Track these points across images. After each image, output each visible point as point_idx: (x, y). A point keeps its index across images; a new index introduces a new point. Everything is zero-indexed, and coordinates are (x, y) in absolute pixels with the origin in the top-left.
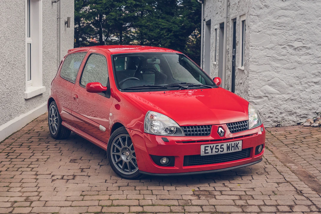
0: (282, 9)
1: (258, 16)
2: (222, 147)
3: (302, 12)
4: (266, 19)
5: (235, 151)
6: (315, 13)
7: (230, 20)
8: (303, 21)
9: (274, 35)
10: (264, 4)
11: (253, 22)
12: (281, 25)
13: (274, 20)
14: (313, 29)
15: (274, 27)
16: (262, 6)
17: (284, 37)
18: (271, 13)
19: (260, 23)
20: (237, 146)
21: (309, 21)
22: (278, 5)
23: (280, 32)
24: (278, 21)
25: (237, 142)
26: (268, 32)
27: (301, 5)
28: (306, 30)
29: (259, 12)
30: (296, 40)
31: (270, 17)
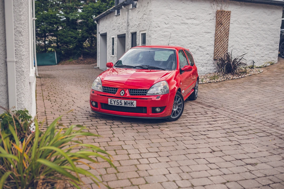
0: (166, 28)
1: (155, 31)
2: (121, 102)
3: (175, 30)
4: (159, 33)
5: (131, 106)
6: (180, 31)
7: (130, 33)
8: (175, 34)
9: (162, 40)
10: (158, 25)
11: (153, 34)
12: (165, 36)
13: (162, 34)
14: (179, 38)
15: (163, 37)
16: (157, 26)
17: (167, 42)
18: (161, 30)
19: (156, 35)
20: (132, 103)
21: (177, 34)
22: (164, 26)
23: (165, 39)
24: (164, 34)
25: (132, 101)
26: (160, 39)
27: (174, 26)
28: (176, 39)
29: (155, 29)
30: (172, 44)
31: (160, 32)
